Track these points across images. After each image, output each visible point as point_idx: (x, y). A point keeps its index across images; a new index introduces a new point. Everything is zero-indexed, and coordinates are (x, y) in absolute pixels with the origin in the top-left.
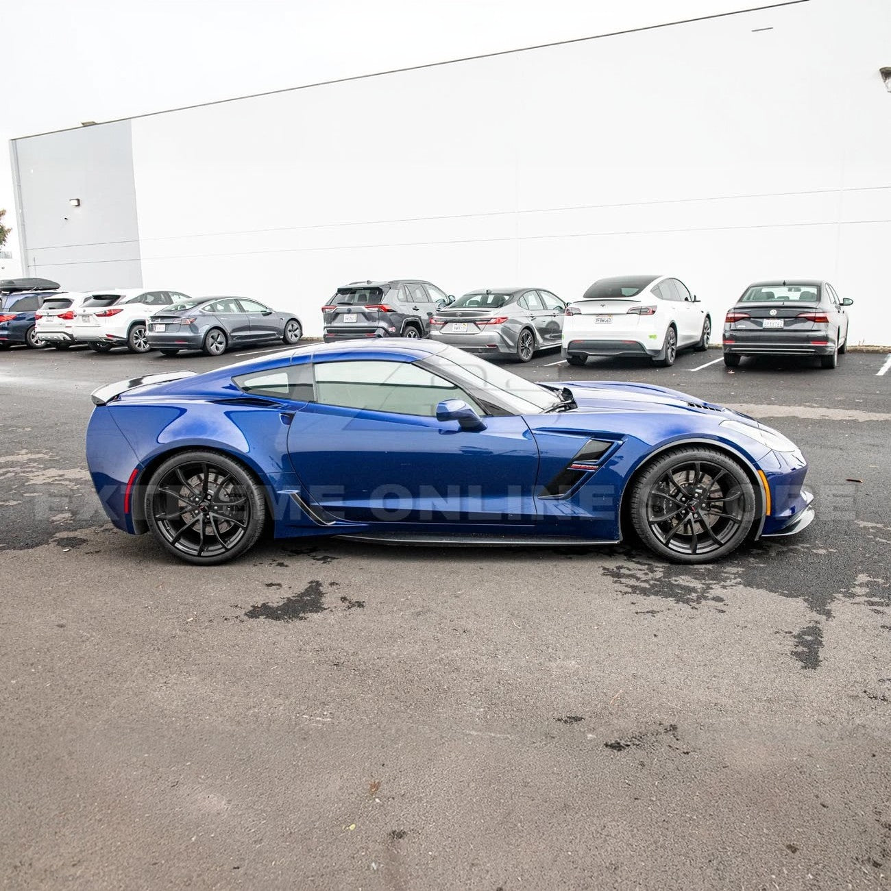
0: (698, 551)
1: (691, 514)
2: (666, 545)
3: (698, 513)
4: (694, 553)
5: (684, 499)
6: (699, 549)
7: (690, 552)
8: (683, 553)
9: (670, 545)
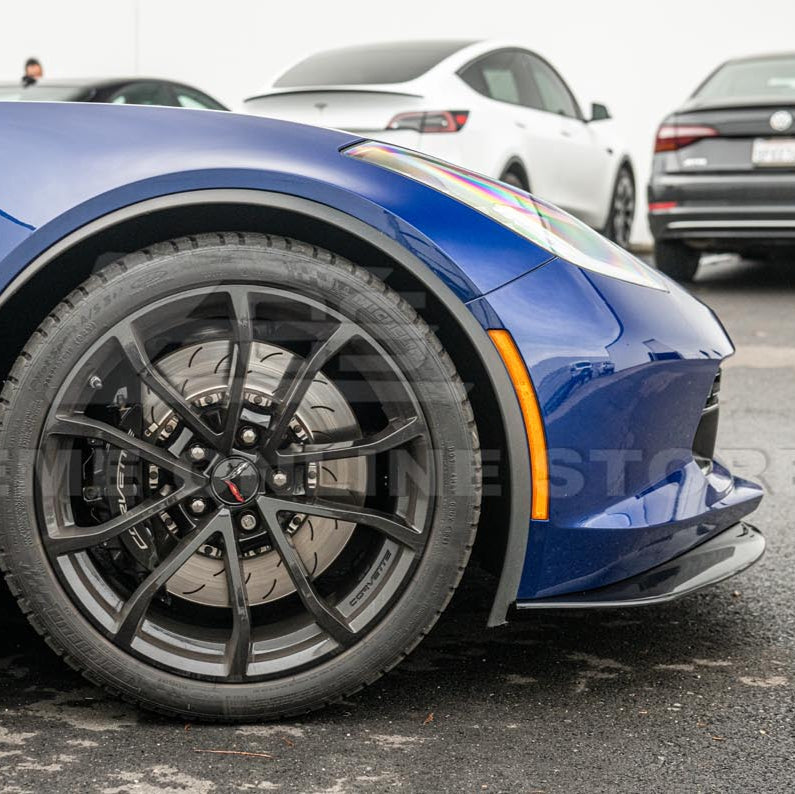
0: (254, 669)
1: (225, 512)
2: (122, 641)
3: (255, 510)
4: (238, 674)
5: (198, 452)
6: (260, 658)
7: (220, 670)
8: (193, 677)
9: (138, 644)
